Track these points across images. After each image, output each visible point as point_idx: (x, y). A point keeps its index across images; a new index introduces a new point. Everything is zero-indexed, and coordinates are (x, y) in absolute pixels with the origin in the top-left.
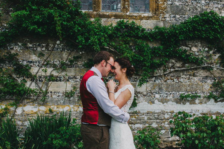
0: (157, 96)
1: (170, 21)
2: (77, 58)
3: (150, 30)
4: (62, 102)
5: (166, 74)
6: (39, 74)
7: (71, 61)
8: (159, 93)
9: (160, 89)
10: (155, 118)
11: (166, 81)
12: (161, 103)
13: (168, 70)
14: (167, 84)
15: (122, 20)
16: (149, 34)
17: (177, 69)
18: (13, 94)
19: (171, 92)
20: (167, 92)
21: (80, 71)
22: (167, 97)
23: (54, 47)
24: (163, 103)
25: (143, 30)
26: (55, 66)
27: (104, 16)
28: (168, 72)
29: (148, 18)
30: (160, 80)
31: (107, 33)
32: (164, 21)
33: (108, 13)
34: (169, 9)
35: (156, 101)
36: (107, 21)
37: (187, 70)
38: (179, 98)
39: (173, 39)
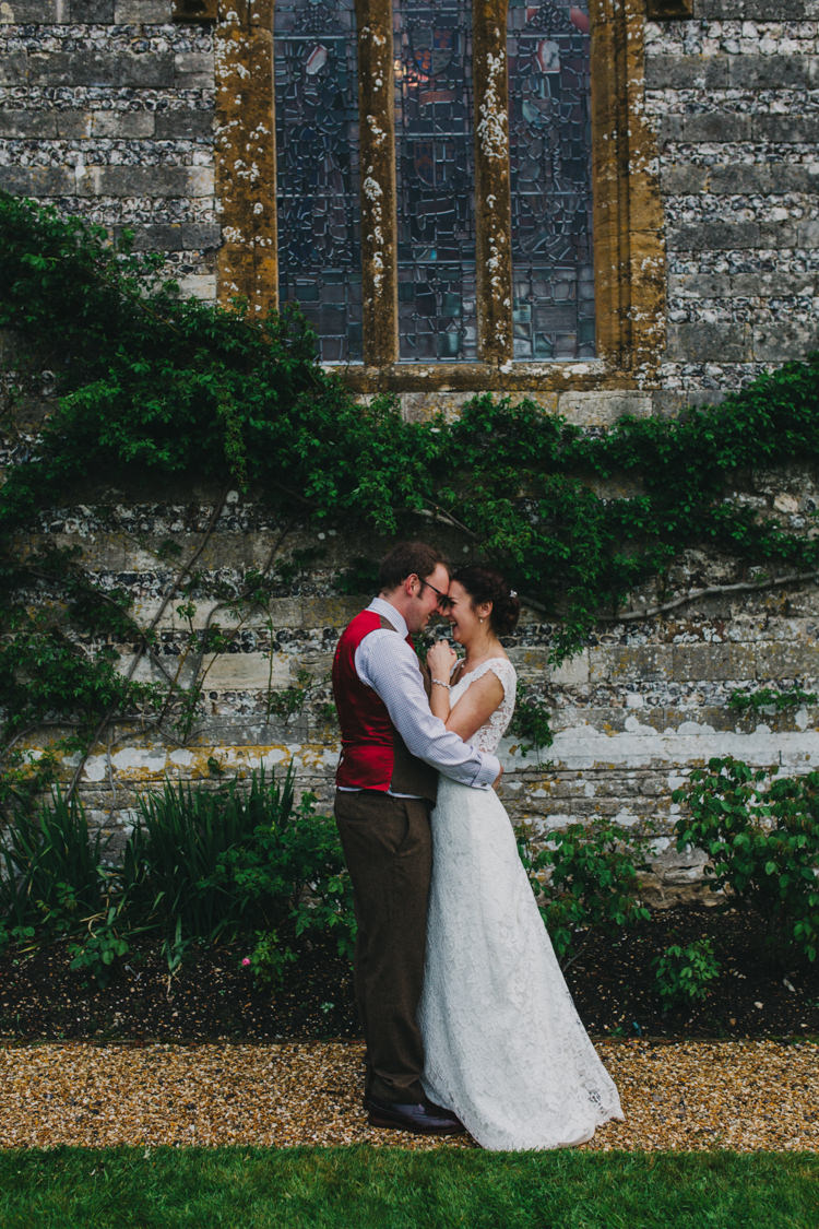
0: (635, 700)
1: (680, 392)
2: (307, 558)
3: (597, 432)
4: (256, 731)
5: (670, 611)
6: (165, 624)
7: (285, 571)
8: (641, 689)
9: (648, 671)
10: (628, 789)
11: (668, 640)
12: (653, 731)
13: (676, 594)
14: (676, 651)
15: (482, 394)
16: (597, 447)
17: (713, 588)
18: (73, 703)
19: (691, 684)
20: (673, 685)
21: (323, 609)
22: (674, 703)
23: (217, 517)
24: (661, 729)
25: (571, 432)
26: (222, 593)
27: (410, 384)
28: (676, 603)
29: (589, 383)
30: (647, 634)
31: (421, 457)
32: (658, 394)
33: (426, 369)
34: (675, 342)
35: (631, 723)
36: (422, 404)
37: (757, 593)
38: (726, 707)
39: (693, 464)
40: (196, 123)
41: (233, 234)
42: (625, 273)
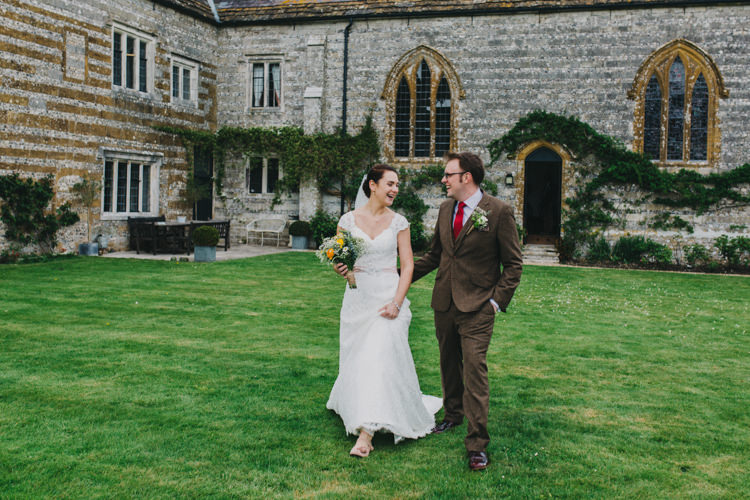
0: (711, 226)
1: (723, 168)
2: (647, 197)
3: (706, 176)
4: (636, 228)
5: (719, 209)
6: (620, 208)
7: (643, 199)
8: (712, 224)
10: (708, 242)
11: (718, 215)
12: (713, 231)
13: (720, 206)
14: (719, 217)
15: (683, 168)
16: (705, 178)
17: (728, 205)
18: (600, 221)
19: (722, 223)
20: (719, 223)
21: (651, 206)
22: (719, 227)
23: (630, 189)
25: (700, 176)
26: (631, 203)
27: (669, 165)
29: (705, 166)
30: (714, 214)
31: (671, 179)
32: (718, 169)
33: (672, 162)
34: (722, 159)
35: (710, 230)
36: (671, 169)
37: (737, 206)
38: (729, 228)
39: (724, 182)
40: (630, 117)
41: (636, 137)
42: (713, 146)
